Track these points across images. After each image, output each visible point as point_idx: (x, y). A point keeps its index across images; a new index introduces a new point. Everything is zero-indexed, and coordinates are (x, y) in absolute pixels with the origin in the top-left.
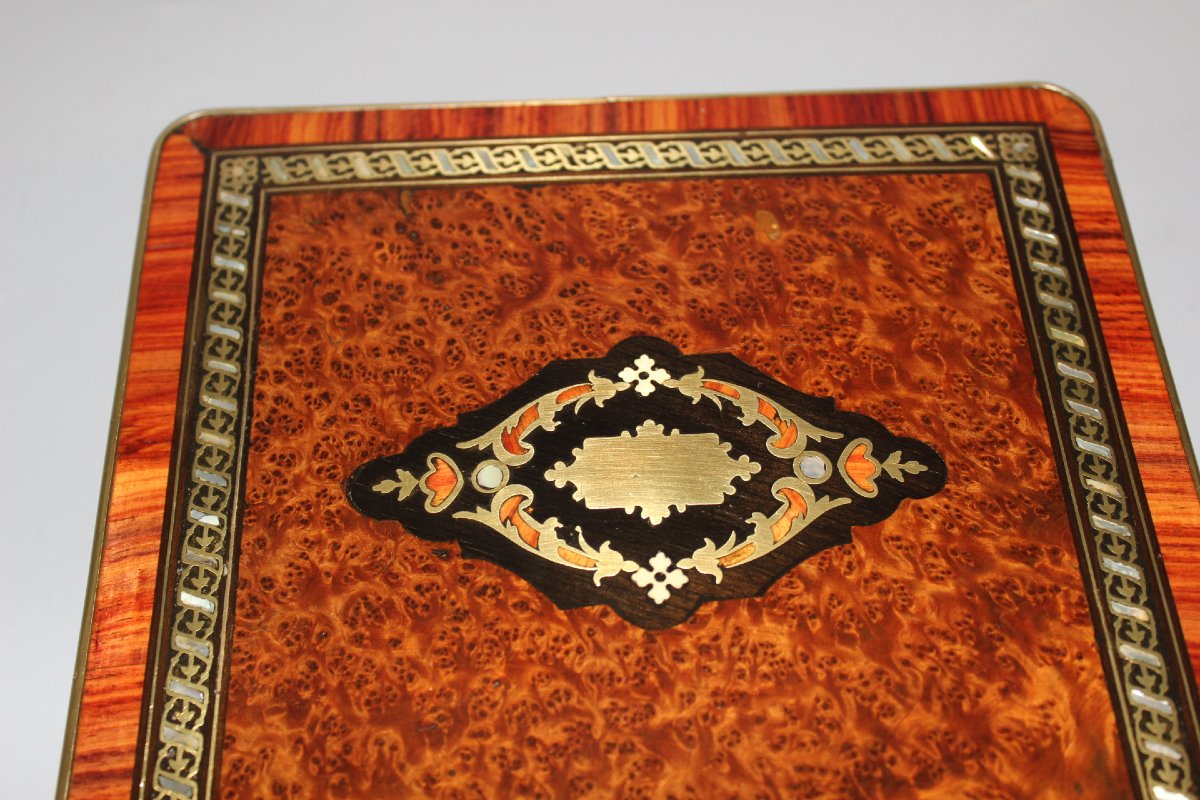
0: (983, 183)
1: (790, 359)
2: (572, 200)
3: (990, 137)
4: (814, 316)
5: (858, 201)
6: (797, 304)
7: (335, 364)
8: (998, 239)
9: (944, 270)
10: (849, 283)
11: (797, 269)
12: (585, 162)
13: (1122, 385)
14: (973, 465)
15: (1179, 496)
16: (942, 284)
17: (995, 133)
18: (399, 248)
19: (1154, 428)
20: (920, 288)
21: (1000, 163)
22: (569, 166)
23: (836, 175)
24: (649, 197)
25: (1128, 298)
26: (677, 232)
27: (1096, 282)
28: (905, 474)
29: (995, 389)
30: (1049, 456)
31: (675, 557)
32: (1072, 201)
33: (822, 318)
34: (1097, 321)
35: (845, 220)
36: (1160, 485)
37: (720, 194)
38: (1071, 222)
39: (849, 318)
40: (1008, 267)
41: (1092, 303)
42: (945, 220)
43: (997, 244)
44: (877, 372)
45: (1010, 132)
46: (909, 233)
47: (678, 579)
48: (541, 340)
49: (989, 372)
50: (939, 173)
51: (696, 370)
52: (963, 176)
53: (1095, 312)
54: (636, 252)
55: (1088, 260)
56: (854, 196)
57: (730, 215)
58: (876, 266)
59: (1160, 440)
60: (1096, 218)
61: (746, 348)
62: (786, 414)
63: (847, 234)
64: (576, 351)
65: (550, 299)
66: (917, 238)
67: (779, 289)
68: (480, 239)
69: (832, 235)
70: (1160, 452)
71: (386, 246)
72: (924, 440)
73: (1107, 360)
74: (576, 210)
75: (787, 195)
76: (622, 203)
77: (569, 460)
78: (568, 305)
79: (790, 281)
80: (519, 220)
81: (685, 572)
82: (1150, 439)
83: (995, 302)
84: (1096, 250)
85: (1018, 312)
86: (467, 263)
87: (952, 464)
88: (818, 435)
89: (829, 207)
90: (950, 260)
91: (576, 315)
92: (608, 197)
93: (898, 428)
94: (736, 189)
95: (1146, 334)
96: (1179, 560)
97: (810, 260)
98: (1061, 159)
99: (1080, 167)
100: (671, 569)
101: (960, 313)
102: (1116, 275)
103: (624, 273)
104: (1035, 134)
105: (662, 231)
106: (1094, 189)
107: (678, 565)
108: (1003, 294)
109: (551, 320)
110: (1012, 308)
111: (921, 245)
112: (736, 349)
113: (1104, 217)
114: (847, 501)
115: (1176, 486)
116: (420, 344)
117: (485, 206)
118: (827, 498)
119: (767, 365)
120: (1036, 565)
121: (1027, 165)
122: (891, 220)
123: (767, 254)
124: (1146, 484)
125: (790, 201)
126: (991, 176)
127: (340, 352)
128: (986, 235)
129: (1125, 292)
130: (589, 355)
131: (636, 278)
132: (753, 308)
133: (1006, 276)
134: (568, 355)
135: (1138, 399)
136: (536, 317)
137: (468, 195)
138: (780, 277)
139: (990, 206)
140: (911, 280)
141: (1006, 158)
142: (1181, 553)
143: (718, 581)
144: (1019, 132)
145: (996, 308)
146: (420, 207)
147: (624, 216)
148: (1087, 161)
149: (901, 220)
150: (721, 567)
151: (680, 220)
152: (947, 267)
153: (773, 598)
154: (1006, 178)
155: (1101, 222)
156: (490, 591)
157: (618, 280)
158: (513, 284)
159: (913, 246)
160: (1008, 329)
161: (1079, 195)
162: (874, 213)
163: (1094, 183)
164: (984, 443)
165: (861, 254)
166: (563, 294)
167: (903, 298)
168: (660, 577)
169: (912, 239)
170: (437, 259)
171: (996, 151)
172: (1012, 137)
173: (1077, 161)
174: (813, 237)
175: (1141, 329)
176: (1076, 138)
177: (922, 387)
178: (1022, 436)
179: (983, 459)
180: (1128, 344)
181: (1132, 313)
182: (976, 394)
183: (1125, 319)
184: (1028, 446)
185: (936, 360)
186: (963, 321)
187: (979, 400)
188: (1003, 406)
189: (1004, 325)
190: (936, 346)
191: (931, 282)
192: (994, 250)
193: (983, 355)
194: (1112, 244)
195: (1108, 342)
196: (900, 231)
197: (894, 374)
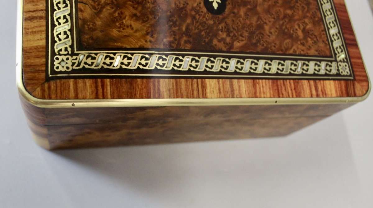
0: (327, 53)
3: (345, 60)
8: (307, 53)
9: (292, 32)
13: (259, 81)
14: (219, 24)
15: (218, 91)
16: (286, 31)
17: (347, 62)
19: (244, 89)
20: (283, 23)
21: (336, 61)
25: (294, 92)
27: (298, 83)
29: (250, 38)
30: (227, 49)
32: (327, 82)
34: (283, 79)
36: (221, 85)
38: (319, 79)
40: (297, 53)
41: (290, 79)
42: (310, 38)
43: (305, 52)
45: (349, 67)
46: (303, 25)
49: (255, 37)
50: (328, 40)
52: (328, 47)
53: (286, 79)
55: (306, 82)
58: (289, 12)
59: (239, 90)
60: (323, 89)
66: (302, 27)
70: (235, 89)
72: (226, 10)
73: (269, 79)
82: (239, 87)
83: (283, 46)
84: (310, 86)
85: (281, 52)
87: (219, 17)
90: (296, 36)
96: (192, 85)
98: (343, 83)
99: (341, 88)
101: (276, 33)
102: (302, 91)
104: (350, 76)
106: (334, 91)
108: (287, 49)
110: (282, 51)
111: (299, 28)
113: (324, 92)
115: (222, 92)
120: (184, 35)
121: (338, 70)
122: (307, 20)
124: (221, 80)
126: (331, 57)
129: (296, 92)
133: (294, 52)
135: (254, 86)
139: (319, 53)
141: (339, 64)
142: (195, 86)
144: (350, 70)
145: (281, 46)
148: (344, 91)
149: (307, 24)
152: (293, 34)
154: (331, 62)
155: (322, 90)
160: (273, 47)
161: (330, 85)
162: (307, 16)
163: (336, 92)
164: (228, 29)
165: (291, 8)
167: (278, 17)
169: (301, 25)
171: (340, 61)
172: (347, 67)
173: (344, 88)
175: (282, 94)
176: (352, 90)
177: (246, 14)
178: (233, 43)
179: (222, 27)
180: (276, 88)
181: (288, 93)
182: (247, 31)
183: (285, 89)
184: (230, 43)
185: (257, 21)
186: (273, 33)
187: (244, 32)
188: (244, 39)
189: (275, 47)
190: (262, 23)
191: (286, 27)
192: (303, 50)
193: (262, 37)
194: (314, 92)
195: (275, 81)
196: (303, 22)
197: (249, 7)
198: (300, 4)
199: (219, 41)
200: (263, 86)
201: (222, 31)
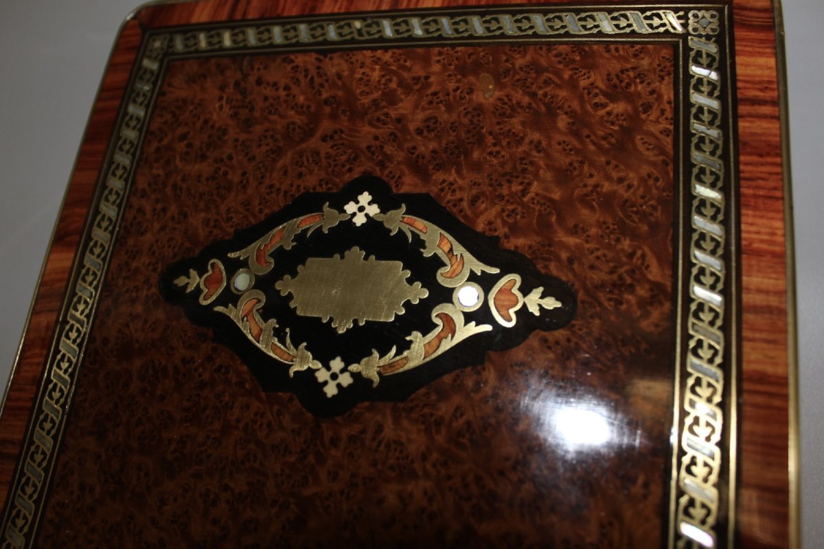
0: (666, 53)
1: (474, 201)
2: (352, 63)
3: (681, 13)
4: (502, 164)
5: (561, 66)
6: (490, 154)
7: (175, 186)
8: (669, 102)
9: (616, 128)
10: (536, 136)
11: (498, 123)
12: (369, 34)
13: (746, 239)
14: (600, 304)
15: (772, 346)
16: (613, 141)
17: (687, 10)
18: (232, 100)
19: (766, 281)
20: (594, 143)
21: (685, 36)
22: (357, 37)
23: (549, 44)
24: (405, 61)
25: (770, 159)
26: (418, 90)
27: (745, 144)
28: (541, 308)
29: (635, 236)
30: (666, 301)
31: (348, 362)
32: (740, 70)
33: (508, 168)
34: (738, 179)
35: (547, 82)
36: (758, 335)
37: (457, 59)
38: (735, 89)
39: (530, 168)
40: (672, 127)
41: (737, 163)
42: (629, 85)
43: (667, 107)
44: (540, 215)
45: (699, 9)
46: (596, 95)
47: (346, 380)
48: (300, 175)
49: (634, 222)
50: (633, 44)
51: (400, 207)
52: (650, 46)
53: (737, 171)
54: (384, 107)
55: (742, 124)
56: (560, 62)
57: (459, 77)
58: (562, 122)
59: (767, 292)
60: (758, 86)
61: (442, 190)
62: (459, 249)
63: (545, 95)
64: (321, 185)
65: (314, 142)
66: (601, 99)
67: (480, 141)
68: (282, 93)
69: (533, 95)
70: (765, 303)
71: (225, 99)
72: (564, 278)
73: (738, 215)
74: (352, 71)
75: (507, 61)
76: (385, 67)
77: (294, 274)
78: (325, 148)
79: (491, 133)
80: (312, 79)
81: (353, 375)
82: (760, 291)
83: (653, 159)
84: (751, 116)
85: (670, 167)
86: (270, 113)
87: (583, 302)
88: (479, 268)
89: (537, 72)
90: (625, 119)
91: (328, 156)
92: (377, 61)
93: (546, 267)
94: (470, 55)
95: (778, 194)
97: (511, 116)
98: (739, 33)
99: (753, 40)
100: (343, 371)
101: (622, 167)
102: (763, 138)
103: (370, 124)
104: (721, 11)
105: (408, 89)
106: (762, 61)
107: (349, 368)
108: (662, 151)
109: (311, 159)
110: (667, 165)
111: (604, 106)
112: (433, 190)
113: (764, 85)
114: (488, 328)
115: (772, 337)
116: (226, 173)
117: (293, 68)
118: (473, 323)
119: (455, 205)
121: (708, 37)
122: (583, 83)
123: (479, 109)
124: (745, 333)
125: (509, 65)
126: (676, 45)
127: (179, 178)
128: (660, 97)
129: (768, 154)
130: (329, 189)
131: (378, 128)
132: (455, 156)
133: (668, 135)
134: (314, 188)
135: (758, 253)
136: (301, 157)
137: (285, 60)
138: (484, 130)
139: (669, 74)
140: (588, 137)
141: (691, 32)
143: (375, 385)
144: (707, 9)
145: (654, 164)
146: (253, 69)
147: (383, 76)
148: (762, 35)
149: (592, 84)
150: (379, 373)
151: (422, 80)
152: (621, 126)
153: (411, 405)
154: (687, 49)
155: (761, 90)
156: (223, 370)
157: (367, 128)
158: (294, 129)
159: (597, 106)
160: (658, 184)
161: (747, 65)
162: (571, 77)
163: (762, 54)
164: (614, 285)
165: (552, 113)
166: (324, 139)
167: (578, 152)
168: (334, 377)
169: (596, 100)
170: (252, 109)
171: (685, 26)
172: (700, 14)
173: (752, 35)
174: (519, 96)
175: (775, 189)
176: (756, 14)
177: (574, 231)
178: (649, 281)
179: (610, 300)
180: (760, 201)
181: (770, 174)
182: (618, 240)
183: (763, 179)
184: (651, 290)
185: (592, 208)
186: (622, 174)
187: (619, 246)
188: (639, 253)
189: (657, 180)
190: (595, 196)
191: (604, 138)
192: (663, 112)
193: (632, 206)
194: (766, 110)
195: (743, 200)
196: (589, 93)
197: (554, 219)
198: (540, 88)
199: (646, 315)
200: (758, 233)
201: (621, 303)
